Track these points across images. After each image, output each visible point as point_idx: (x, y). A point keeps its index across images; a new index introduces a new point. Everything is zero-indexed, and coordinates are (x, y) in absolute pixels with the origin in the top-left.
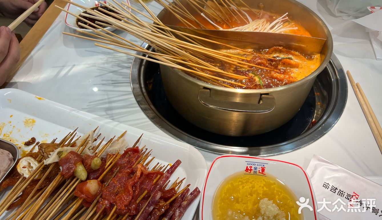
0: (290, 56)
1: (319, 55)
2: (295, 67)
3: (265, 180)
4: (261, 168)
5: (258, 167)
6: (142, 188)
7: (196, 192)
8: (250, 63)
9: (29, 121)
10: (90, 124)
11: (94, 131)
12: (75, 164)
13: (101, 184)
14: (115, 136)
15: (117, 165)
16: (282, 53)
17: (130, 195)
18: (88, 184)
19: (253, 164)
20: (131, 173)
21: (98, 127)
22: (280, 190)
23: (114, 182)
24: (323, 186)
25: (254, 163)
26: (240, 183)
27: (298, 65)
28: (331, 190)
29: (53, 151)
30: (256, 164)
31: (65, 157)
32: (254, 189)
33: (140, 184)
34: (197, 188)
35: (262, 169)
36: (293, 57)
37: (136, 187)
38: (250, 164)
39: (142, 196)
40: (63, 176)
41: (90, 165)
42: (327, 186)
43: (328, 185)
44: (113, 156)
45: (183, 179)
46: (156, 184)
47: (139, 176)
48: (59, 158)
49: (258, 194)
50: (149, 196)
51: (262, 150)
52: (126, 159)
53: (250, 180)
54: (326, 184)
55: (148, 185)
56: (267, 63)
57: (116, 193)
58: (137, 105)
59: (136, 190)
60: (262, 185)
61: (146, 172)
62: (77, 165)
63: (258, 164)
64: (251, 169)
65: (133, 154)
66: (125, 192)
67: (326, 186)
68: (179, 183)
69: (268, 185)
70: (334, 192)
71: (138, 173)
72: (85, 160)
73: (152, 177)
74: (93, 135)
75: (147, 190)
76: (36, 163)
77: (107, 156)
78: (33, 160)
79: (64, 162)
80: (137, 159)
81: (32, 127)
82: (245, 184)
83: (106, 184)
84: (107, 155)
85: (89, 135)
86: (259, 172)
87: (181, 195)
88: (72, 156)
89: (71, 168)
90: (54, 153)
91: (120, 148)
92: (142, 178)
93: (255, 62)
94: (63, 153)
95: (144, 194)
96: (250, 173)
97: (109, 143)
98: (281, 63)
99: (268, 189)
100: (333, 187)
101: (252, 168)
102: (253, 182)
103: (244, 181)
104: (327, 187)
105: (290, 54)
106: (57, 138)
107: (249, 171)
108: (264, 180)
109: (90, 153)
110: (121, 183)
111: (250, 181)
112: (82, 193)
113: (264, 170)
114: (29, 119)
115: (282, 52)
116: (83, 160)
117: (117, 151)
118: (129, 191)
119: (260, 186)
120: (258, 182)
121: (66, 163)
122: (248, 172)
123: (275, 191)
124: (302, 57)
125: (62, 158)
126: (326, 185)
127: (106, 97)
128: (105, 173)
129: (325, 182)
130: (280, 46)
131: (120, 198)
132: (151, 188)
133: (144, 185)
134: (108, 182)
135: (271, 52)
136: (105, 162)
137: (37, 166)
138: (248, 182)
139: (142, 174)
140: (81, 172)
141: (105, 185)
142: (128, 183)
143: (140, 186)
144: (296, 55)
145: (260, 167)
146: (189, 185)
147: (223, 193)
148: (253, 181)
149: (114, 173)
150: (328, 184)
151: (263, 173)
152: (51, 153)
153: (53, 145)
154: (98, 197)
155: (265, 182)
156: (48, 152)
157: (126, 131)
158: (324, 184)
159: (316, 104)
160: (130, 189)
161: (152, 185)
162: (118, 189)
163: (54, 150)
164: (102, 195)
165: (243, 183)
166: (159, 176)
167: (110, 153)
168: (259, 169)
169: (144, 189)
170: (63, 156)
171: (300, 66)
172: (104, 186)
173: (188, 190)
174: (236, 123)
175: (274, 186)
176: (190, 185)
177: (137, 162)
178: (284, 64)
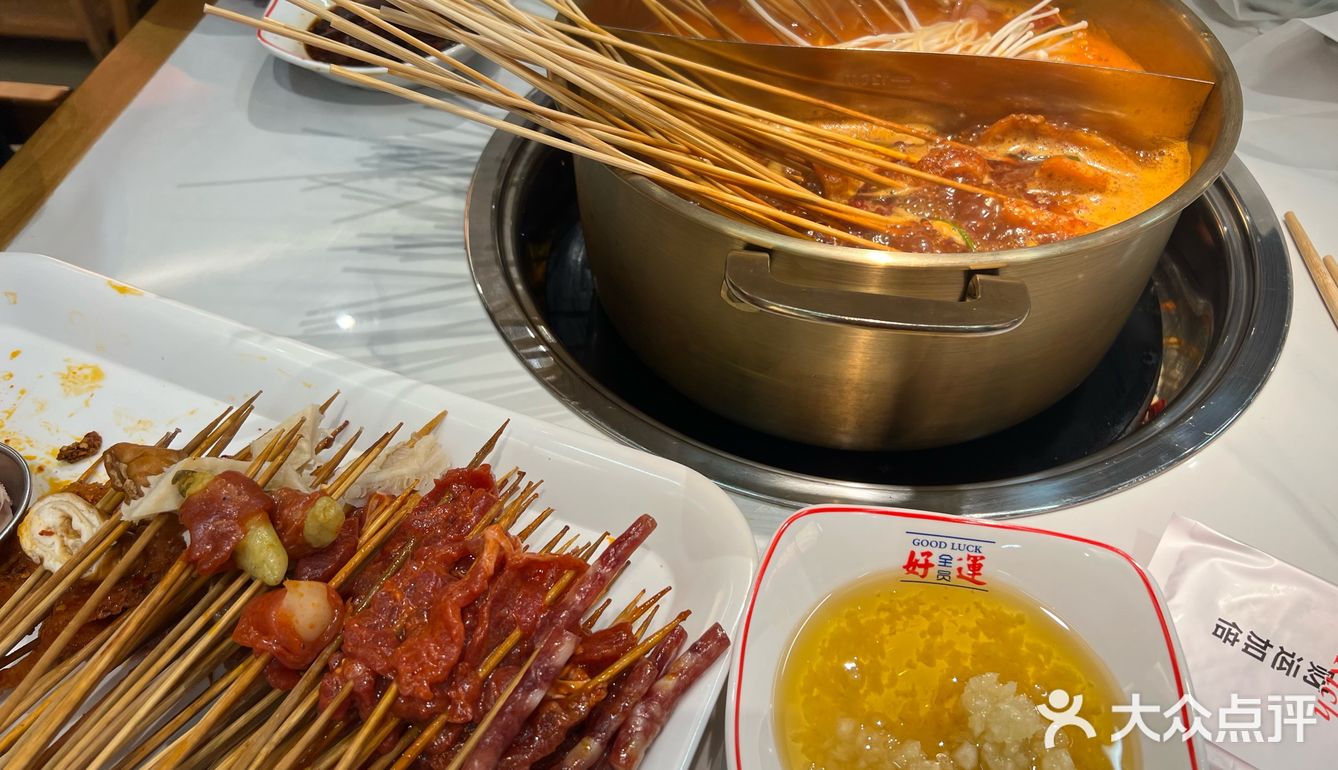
0: (1073, 150)
1: (1184, 145)
2: (1092, 190)
3: (984, 605)
4: (969, 557)
5: (956, 554)
6: (502, 618)
7: (715, 643)
8: (921, 170)
9: (79, 373)
10: (309, 387)
11: (323, 409)
12: (242, 521)
13: (340, 602)
14: (401, 424)
15: (404, 534)
16: (1040, 140)
17: (452, 641)
18: (288, 595)
19: (934, 544)
20: (460, 560)
21: (338, 393)
22: (1044, 646)
23: (390, 593)
24: (1215, 633)
25: (939, 539)
26: (884, 615)
27: (1106, 181)
28: (1245, 650)
29: (160, 471)
30: (949, 541)
31: (204, 490)
32: (939, 639)
33: (493, 602)
34: (717, 626)
35: (970, 562)
36: (1081, 155)
37: (477, 614)
38: (925, 543)
39: (501, 652)
40: (191, 567)
41: (300, 529)
42: (1229, 633)
43: (1234, 631)
44: (392, 502)
45: (663, 593)
46: (558, 603)
47: (491, 571)
48: (181, 497)
49: (956, 658)
50: (527, 654)
51: (969, 494)
52: (441, 511)
53: (922, 604)
54: (1227, 627)
55: (524, 610)
56: (984, 172)
57: (398, 637)
58: (490, 326)
59: (477, 626)
60: (973, 625)
61: (517, 558)
62: (247, 524)
63: (957, 542)
64: (927, 561)
65: (468, 492)
66: (432, 633)
67: (1225, 632)
68: (646, 607)
69: (996, 625)
70: (1260, 655)
71: (488, 561)
72: (283, 509)
73: (543, 577)
74: (317, 421)
75: (521, 626)
76: (95, 519)
77: (369, 501)
78: (81, 505)
79: (198, 510)
80: (483, 511)
81: (92, 396)
82: (904, 618)
83: (361, 603)
84: (370, 496)
85: (303, 420)
86: (960, 576)
87: (655, 654)
88: (229, 490)
89: (226, 536)
90: (162, 478)
91: (418, 471)
92: (501, 579)
93: (940, 168)
94: (196, 476)
95: (508, 644)
96: (923, 576)
97: (377, 449)
98: (1037, 174)
99: (993, 640)
100: (1253, 638)
101: (932, 560)
102: (936, 614)
103: (900, 610)
104: (1231, 637)
105: (1069, 141)
106: (178, 431)
107: (920, 571)
108: (978, 605)
109: (301, 484)
110: (421, 597)
111: (922, 608)
112: (265, 631)
113: (981, 565)
114: (79, 366)
115: (1041, 135)
116: (275, 510)
117: (407, 484)
118: (449, 627)
119: (963, 630)
120: (955, 613)
121: (204, 515)
122: (917, 574)
123: (1024, 649)
124: (1117, 154)
125: (191, 496)
126: (1224, 629)
127: (373, 295)
128: (357, 558)
129: (1220, 619)
130: (1034, 112)
131: (413, 653)
132: (536, 619)
133: (508, 606)
134: (367, 594)
135: (998, 137)
136: (362, 523)
137: (95, 530)
138: (916, 612)
139: (501, 563)
140: (265, 553)
141: (355, 608)
142: (444, 597)
143: (491, 610)
144: (1093, 148)
145: (964, 554)
146: (684, 616)
147: (819, 650)
148: (935, 609)
149: (392, 561)
150: (1234, 625)
151: (977, 578)
152: (151, 479)
153: (163, 453)
154: (328, 651)
155: (983, 612)
156: (141, 474)
157: (444, 414)
158: (1218, 626)
159: (1164, 341)
160: (455, 620)
161: (541, 610)
162: (408, 620)
163: (165, 469)
164: (342, 643)
165: (894, 617)
166: (568, 576)
167: (383, 488)
168: (960, 561)
169: (508, 622)
170: (196, 488)
171: (1111, 186)
172: (350, 608)
173: (683, 635)
174: (866, 396)
175: (1020, 628)
176: (688, 613)
177: (483, 522)
178: (1050, 176)
